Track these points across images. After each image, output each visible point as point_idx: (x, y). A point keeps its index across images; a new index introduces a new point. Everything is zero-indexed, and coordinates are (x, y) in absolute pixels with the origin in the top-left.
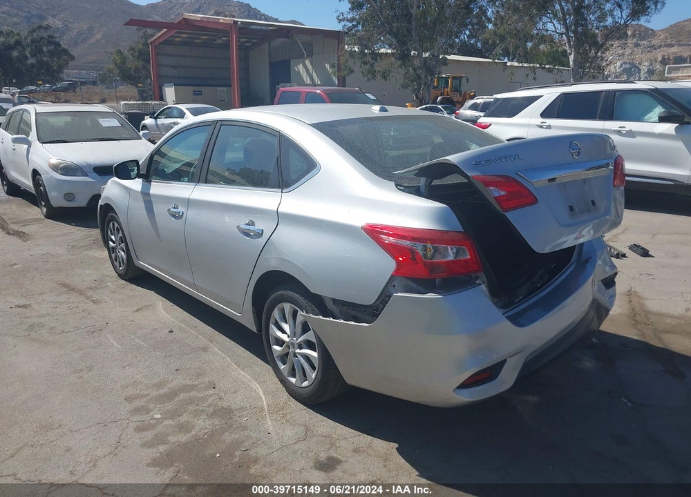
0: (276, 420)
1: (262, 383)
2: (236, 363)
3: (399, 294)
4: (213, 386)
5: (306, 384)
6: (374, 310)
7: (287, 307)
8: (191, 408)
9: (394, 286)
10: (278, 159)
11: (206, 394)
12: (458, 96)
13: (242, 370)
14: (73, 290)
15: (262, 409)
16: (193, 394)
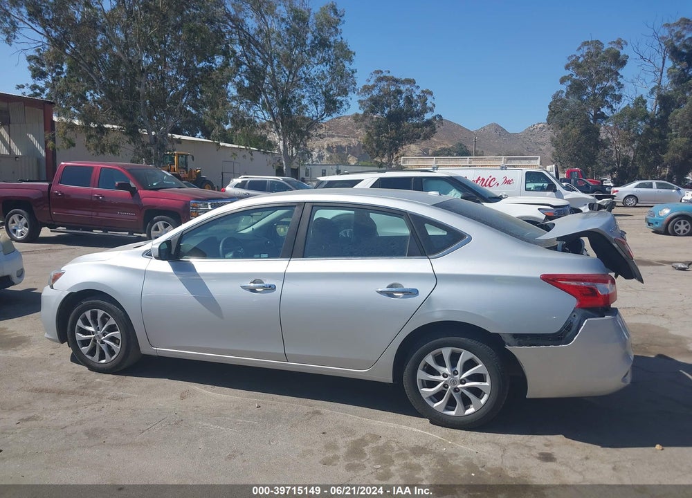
4: (378, 436)
7: (447, 351)
8: (391, 454)
9: (575, 315)
11: (382, 442)
12: (185, 172)
14: (63, 393)
16: (373, 445)
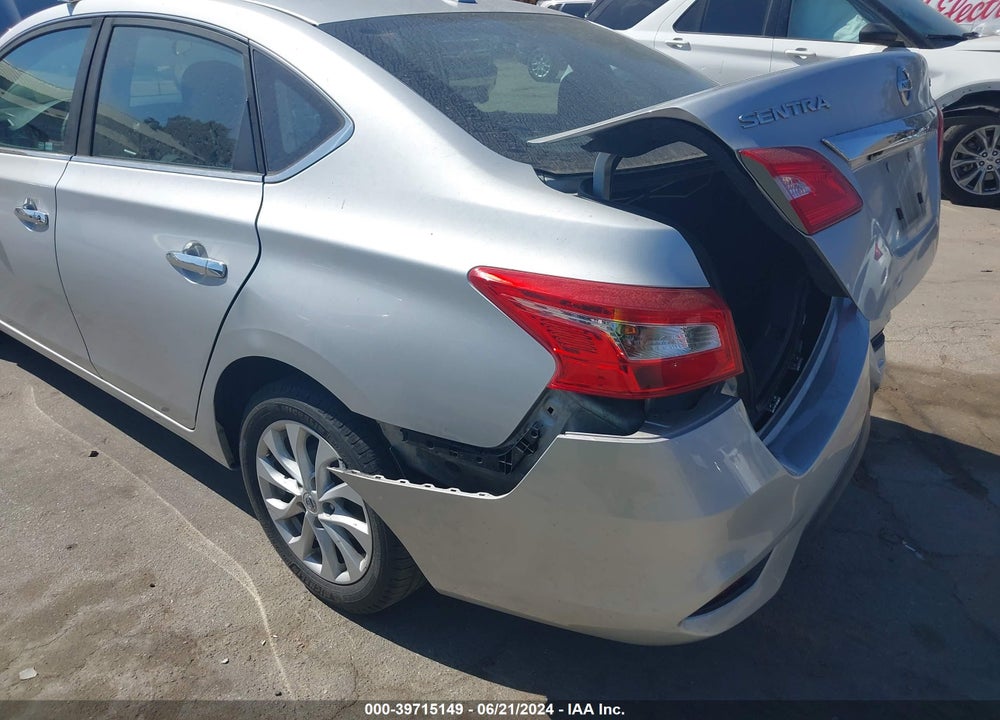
0: (288, 656)
1: (251, 565)
2: (194, 521)
3: (570, 436)
4: (149, 582)
5: (344, 577)
6: (501, 458)
7: (295, 431)
8: (103, 642)
9: (551, 410)
10: (252, 106)
11: (136, 602)
13: (208, 536)
15: (258, 630)
16: (106, 605)
